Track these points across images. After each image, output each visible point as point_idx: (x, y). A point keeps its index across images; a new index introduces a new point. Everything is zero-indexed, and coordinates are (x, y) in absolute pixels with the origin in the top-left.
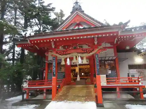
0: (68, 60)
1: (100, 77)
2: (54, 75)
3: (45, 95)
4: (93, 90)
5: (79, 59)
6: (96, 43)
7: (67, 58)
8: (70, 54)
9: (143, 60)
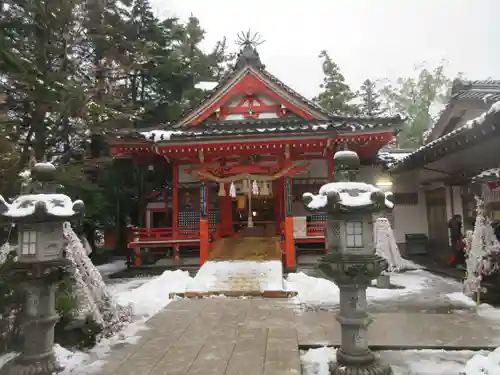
0: (232, 187)
1: (292, 221)
2: (204, 216)
3: (177, 257)
4: (278, 245)
5: (255, 185)
6: (287, 155)
7: (230, 184)
8: (234, 175)
9: (391, 184)
